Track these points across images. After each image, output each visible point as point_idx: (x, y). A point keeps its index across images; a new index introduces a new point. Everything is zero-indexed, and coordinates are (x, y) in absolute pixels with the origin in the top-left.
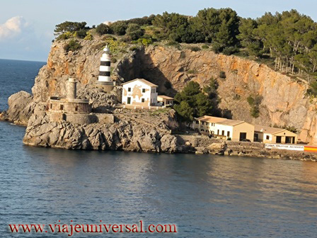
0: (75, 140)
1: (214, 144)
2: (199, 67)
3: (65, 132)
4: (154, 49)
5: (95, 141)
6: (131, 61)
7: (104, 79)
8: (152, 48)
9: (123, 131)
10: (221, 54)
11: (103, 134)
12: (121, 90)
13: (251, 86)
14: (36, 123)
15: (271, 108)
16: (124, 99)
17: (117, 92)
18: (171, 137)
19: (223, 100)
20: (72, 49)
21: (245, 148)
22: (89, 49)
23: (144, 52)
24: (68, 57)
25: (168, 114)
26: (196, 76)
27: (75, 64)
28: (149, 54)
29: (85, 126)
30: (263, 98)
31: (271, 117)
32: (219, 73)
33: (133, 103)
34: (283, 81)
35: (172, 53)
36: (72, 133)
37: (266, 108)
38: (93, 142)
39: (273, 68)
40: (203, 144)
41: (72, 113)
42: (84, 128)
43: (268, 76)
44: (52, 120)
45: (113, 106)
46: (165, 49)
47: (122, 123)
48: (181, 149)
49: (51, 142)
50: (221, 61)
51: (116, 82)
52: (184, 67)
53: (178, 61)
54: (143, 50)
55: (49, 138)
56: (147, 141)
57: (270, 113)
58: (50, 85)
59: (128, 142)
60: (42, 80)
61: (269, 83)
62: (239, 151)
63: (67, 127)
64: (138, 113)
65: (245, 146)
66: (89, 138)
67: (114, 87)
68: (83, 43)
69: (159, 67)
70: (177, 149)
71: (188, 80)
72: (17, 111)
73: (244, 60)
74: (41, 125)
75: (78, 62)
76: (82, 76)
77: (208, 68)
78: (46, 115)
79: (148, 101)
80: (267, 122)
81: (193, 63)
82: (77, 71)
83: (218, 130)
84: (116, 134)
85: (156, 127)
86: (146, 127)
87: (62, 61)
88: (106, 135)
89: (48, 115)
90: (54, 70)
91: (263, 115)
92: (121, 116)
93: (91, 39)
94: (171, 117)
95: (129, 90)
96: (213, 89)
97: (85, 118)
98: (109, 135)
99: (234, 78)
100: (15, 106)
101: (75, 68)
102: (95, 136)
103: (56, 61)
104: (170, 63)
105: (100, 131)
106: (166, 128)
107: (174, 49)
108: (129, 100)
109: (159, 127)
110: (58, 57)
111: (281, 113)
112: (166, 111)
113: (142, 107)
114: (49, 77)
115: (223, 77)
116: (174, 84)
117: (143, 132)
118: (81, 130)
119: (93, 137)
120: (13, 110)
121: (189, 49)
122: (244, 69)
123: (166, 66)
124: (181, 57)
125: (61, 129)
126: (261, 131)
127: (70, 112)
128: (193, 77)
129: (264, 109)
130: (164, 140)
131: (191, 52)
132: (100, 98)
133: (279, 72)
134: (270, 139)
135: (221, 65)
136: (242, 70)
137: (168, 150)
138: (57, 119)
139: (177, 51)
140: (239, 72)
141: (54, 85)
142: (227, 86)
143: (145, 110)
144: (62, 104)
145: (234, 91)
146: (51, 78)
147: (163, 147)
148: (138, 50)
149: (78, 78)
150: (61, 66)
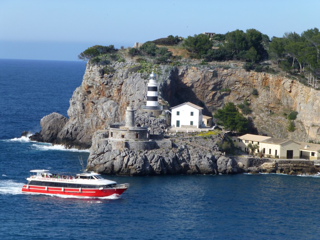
0: (139, 167)
1: (266, 163)
2: (231, 85)
3: (128, 160)
4: (187, 70)
5: (156, 166)
6: (169, 82)
7: (151, 104)
8: (185, 69)
9: (181, 155)
10: (252, 72)
11: (163, 160)
12: (170, 115)
13: (284, 102)
14: (100, 151)
15: (307, 123)
16: (174, 123)
17: (165, 116)
18: (226, 159)
19: (257, 116)
20: (107, 72)
21: (295, 166)
22: (126, 72)
23: (178, 73)
24: (104, 80)
25: (219, 136)
26: (229, 94)
27: (111, 86)
28: (183, 75)
29: (147, 153)
30: (297, 113)
31: (307, 131)
32: (252, 90)
33: (183, 126)
34: (317, 96)
35: (204, 72)
36: (136, 160)
37: (301, 123)
38: (155, 168)
39: (306, 84)
40: (255, 164)
41: (133, 141)
42: (146, 155)
43: (301, 92)
44: (114, 148)
45: (166, 130)
46: (197, 69)
47: (179, 148)
48: (235, 170)
49: (115, 169)
50: (252, 78)
51: (164, 106)
52: (217, 85)
53: (211, 79)
54: (177, 71)
55: (113, 166)
56: (205, 164)
57: (306, 128)
58: (86, 108)
59: (187, 166)
60: (78, 103)
61: (303, 99)
62: (289, 169)
63: (130, 154)
64: (191, 137)
65: (295, 164)
66: (151, 164)
67: (162, 111)
68: (117, 66)
69: (192, 86)
70: (233, 170)
71: (221, 98)
72: (51, 133)
73: (276, 77)
74: (104, 153)
75: (115, 85)
76: (120, 98)
77: (240, 85)
78: (108, 143)
79: (196, 124)
80: (303, 137)
81: (226, 81)
82: (114, 93)
83: (264, 149)
84: (176, 159)
85: (211, 150)
86: (202, 150)
87: (98, 84)
88: (166, 160)
89: (110, 143)
90: (89, 92)
91: (299, 130)
92: (177, 140)
93: (124, 61)
94: (221, 139)
95: (178, 113)
96: (246, 106)
97: (146, 145)
98: (169, 160)
99: (267, 95)
100: (49, 127)
101: (112, 91)
102: (157, 162)
103: (92, 84)
104: (203, 82)
105: (161, 157)
106: (220, 151)
107: (206, 68)
108: (178, 123)
109: (214, 150)
110: (94, 80)
111: (317, 128)
112: (217, 133)
113: (193, 130)
114: (85, 100)
115: (256, 94)
116: (208, 103)
117: (200, 156)
118: (144, 157)
119: (155, 162)
120: (47, 132)
121: (220, 67)
122: (276, 85)
123: (200, 85)
124: (213, 76)
125: (124, 156)
126: (306, 148)
127: (131, 140)
128: (226, 95)
129: (299, 124)
130: (220, 163)
131: (223, 70)
132: (152, 123)
133: (313, 88)
134: (316, 156)
135: (253, 82)
136: (274, 86)
137: (224, 172)
138: (120, 147)
139: (209, 70)
140: (271, 88)
141: (91, 107)
142: (260, 102)
143: (197, 133)
144: (123, 133)
145: (268, 107)
146: (87, 100)
147: (220, 169)
148: (172, 71)
149: (115, 100)
150: (98, 89)
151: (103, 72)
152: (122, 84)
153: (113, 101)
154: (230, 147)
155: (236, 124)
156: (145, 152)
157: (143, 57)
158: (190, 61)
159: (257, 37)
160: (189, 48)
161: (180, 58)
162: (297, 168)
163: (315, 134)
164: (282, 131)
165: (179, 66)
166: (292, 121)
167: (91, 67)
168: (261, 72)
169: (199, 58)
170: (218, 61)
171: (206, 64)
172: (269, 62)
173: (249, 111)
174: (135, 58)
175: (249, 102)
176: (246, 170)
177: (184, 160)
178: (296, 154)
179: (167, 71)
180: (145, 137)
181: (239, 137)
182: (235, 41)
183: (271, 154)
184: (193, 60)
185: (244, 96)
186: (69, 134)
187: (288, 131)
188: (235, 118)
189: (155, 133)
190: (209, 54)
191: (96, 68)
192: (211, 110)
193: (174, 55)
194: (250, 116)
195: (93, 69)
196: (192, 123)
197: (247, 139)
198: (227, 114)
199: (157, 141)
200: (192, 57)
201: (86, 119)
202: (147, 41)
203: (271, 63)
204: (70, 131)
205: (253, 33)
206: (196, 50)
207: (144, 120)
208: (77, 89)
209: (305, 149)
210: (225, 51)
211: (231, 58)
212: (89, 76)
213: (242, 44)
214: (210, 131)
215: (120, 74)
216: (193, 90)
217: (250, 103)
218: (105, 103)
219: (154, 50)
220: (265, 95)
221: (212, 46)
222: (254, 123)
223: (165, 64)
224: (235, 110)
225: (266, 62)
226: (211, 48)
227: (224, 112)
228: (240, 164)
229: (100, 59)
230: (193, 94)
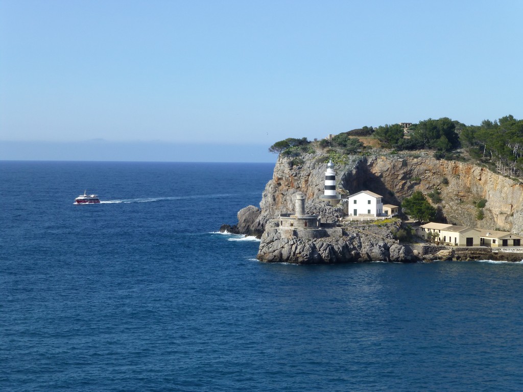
0: (306, 255)
1: (442, 251)
2: (421, 174)
3: (296, 248)
4: (376, 159)
5: (324, 254)
6: (354, 172)
7: (329, 193)
8: (374, 158)
9: (352, 244)
10: (442, 160)
11: (333, 248)
12: (347, 203)
13: (474, 190)
14: (268, 240)
15: (496, 211)
16: (351, 211)
17: (343, 205)
18: (399, 246)
19: (447, 205)
20: (296, 163)
21: (472, 254)
22: (313, 163)
23: (367, 162)
24: (293, 172)
25: (394, 224)
26: (419, 183)
27: (300, 178)
28: (372, 165)
29: (315, 241)
30: (486, 201)
31: (496, 219)
32: (442, 179)
33: (360, 215)
34: (505, 184)
35: (394, 161)
36: (303, 248)
37: (490, 211)
38: (324, 256)
39: (495, 172)
40: (430, 252)
41: (302, 229)
42: (315, 243)
43: (490, 180)
44: (283, 236)
45: (341, 219)
46: (387, 158)
47: (350, 236)
48: (409, 258)
49: (283, 258)
50: (443, 167)
51: (342, 195)
52: (407, 174)
53: (400, 169)
54: (366, 160)
55: (281, 254)
56: (376, 251)
57: (495, 216)
58: (277, 200)
59: (358, 254)
60: (269, 195)
61: (492, 186)
62: (466, 256)
63: (298, 243)
64: (365, 225)
65: (473, 252)
66: (320, 252)
67: (340, 200)
68: (307, 158)
69: (381, 176)
70: (405, 258)
71: (411, 187)
72: (247, 225)
73: (466, 165)
74: (273, 241)
75: (303, 176)
76: (308, 189)
77: (430, 174)
78: (277, 232)
79: (374, 212)
80: (492, 225)
81: (415, 170)
82: (303, 185)
83: (445, 237)
84: (346, 247)
85: (384, 238)
86: (375, 238)
87: (288, 176)
88: (336, 248)
89: (279, 231)
90: (279, 184)
91: (487, 218)
92: (349, 228)
93: (314, 152)
94: (398, 227)
95: (355, 202)
96: (436, 195)
97: (315, 233)
98: (339, 248)
99: (457, 183)
100: (245, 220)
101: (300, 182)
102: (326, 250)
103: (281, 176)
104: (393, 172)
105: (330, 245)
106: (393, 238)
107: (396, 157)
108: (355, 211)
109: (387, 238)
110: (283, 172)
111: (505, 215)
112: (393, 221)
113: (369, 218)
114: (275, 192)
115: (446, 182)
116: (398, 192)
117: (371, 244)
118: (312, 245)
119: (324, 250)
120: (243, 225)
121: (410, 156)
122: (466, 174)
123: (389, 175)
124: (403, 165)
125: (293, 245)
126: (487, 235)
127: (300, 228)
128: (416, 184)
129: (488, 212)
130: (393, 250)
131: (413, 159)
132: (327, 212)
133: (501, 175)
134: (497, 243)
135: (443, 171)
136: (464, 174)
137: (397, 260)
138: (288, 235)
139: (399, 160)
140: (462, 177)
141: (281, 199)
142: (450, 191)
143: (372, 221)
144: (292, 221)
145: (457, 195)
146: (277, 192)
147: (392, 257)
148: (361, 161)
149: (303, 191)
150: (287, 181)
151: (292, 164)
152: (309, 175)
153: (301, 192)
154: (406, 235)
155: (423, 213)
156: (314, 240)
157: (334, 149)
158: (381, 151)
159: (449, 125)
160: (379, 138)
161: (370, 148)
162: (474, 255)
163: (503, 221)
164: (471, 219)
165: (368, 155)
166: (481, 209)
167: (281, 160)
168: (451, 160)
169: (390, 148)
170: (409, 150)
171: (396, 153)
172: (462, 150)
173: (439, 200)
174: (326, 149)
175: (439, 191)
176: (421, 257)
177: (354, 248)
178: (477, 242)
179: (354, 161)
180: (314, 225)
181: (422, 226)
182: (426, 129)
183: (451, 242)
184: (383, 150)
185: (434, 185)
186: (260, 225)
187: (477, 219)
188: (421, 206)
189: (328, 222)
190: (400, 143)
191: (285, 160)
192: (401, 199)
193: (365, 145)
194: (440, 205)
195: (284, 161)
196: (369, 211)
197: (431, 227)
198: (414, 203)
199: (327, 230)
200: (383, 147)
201: (276, 211)
202: (341, 132)
203: (464, 152)
204: (261, 223)
205: (446, 121)
206: (388, 140)
207: (319, 209)
208: (270, 182)
209: (487, 237)
210: (416, 140)
211: (422, 147)
212: (279, 168)
213: (433, 133)
214: (386, 219)
215: (308, 165)
216: (382, 179)
217: (441, 192)
218: (294, 194)
219: (345, 141)
220: (455, 184)
221: (404, 136)
222: (444, 212)
223: (354, 154)
224: (423, 199)
225: (459, 150)
226: (402, 138)
227: (411, 201)
228: (415, 252)
229: (291, 152)
230: (383, 184)
